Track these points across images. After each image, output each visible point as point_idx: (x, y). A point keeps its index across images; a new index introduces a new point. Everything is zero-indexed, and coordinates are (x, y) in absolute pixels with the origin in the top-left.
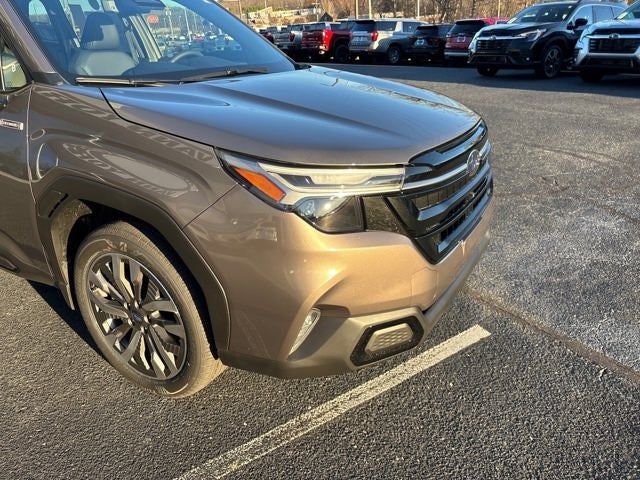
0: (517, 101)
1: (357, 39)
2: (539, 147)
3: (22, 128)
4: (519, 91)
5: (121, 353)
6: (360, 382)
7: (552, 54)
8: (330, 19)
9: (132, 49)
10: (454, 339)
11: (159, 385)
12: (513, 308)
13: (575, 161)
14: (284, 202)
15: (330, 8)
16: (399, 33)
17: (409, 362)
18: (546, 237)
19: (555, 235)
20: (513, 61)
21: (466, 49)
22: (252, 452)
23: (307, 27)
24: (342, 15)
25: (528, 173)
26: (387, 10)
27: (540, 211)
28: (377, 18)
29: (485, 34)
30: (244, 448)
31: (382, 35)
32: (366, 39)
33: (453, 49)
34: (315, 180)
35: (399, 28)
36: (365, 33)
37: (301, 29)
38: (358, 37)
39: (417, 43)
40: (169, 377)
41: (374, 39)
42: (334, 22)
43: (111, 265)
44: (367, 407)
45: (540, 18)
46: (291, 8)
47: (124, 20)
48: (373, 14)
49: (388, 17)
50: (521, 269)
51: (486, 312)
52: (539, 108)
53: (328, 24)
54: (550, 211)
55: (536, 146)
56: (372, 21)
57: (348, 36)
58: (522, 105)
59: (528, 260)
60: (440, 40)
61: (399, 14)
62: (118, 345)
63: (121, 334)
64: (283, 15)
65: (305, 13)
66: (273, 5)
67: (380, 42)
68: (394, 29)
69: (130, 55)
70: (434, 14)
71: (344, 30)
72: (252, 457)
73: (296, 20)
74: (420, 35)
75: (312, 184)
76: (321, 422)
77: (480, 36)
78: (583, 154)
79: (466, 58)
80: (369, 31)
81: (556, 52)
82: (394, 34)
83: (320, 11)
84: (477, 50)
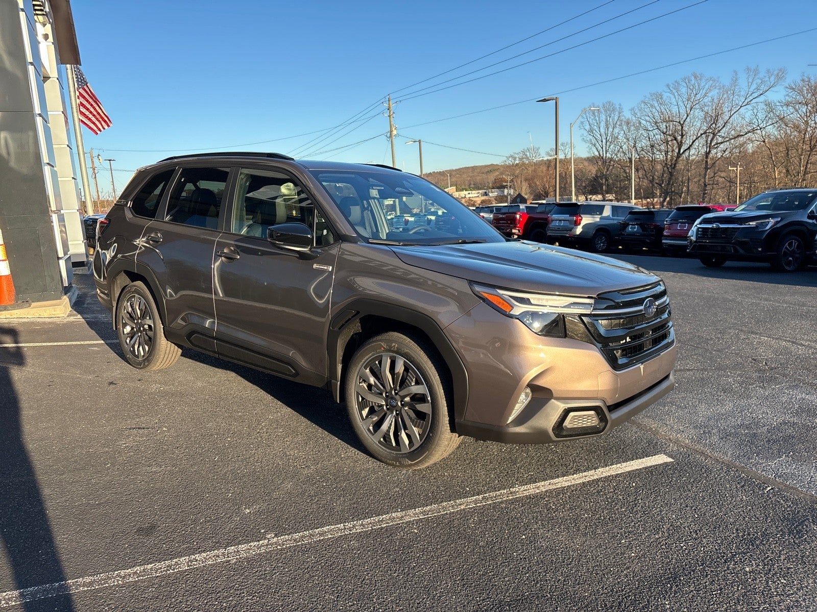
0: (742, 292)
1: (557, 223)
2: (756, 334)
3: (330, 270)
4: (747, 283)
5: (373, 435)
6: (558, 477)
7: (790, 245)
8: (524, 201)
9: (367, 224)
10: (640, 460)
11: (403, 457)
12: (699, 447)
13: (793, 348)
14: (512, 313)
15: (524, 188)
16: (607, 218)
17: (599, 470)
18: (743, 402)
19: (753, 401)
20: (741, 251)
21: (685, 238)
22: (476, 502)
23: (499, 209)
24: (538, 196)
25: (737, 354)
26: (594, 192)
27: (741, 384)
28: (581, 200)
29: (706, 221)
30: (469, 499)
31: (586, 220)
32: (567, 224)
33: (671, 237)
34: (532, 301)
35: (607, 212)
36: (567, 217)
37: (491, 212)
38: (558, 220)
39: (629, 229)
40: (413, 449)
41: (577, 223)
42: (528, 205)
43: (380, 363)
44: (563, 490)
45: (775, 206)
46: (477, 188)
47: (365, 202)
48: (577, 195)
49: (595, 199)
50: (711, 423)
51: (672, 447)
52: (766, 300)
53: (522, 206)
54: (753, 384)
55: (752, 333)
56: (576, 204)
57: (546, 219)
58: (748, 296)
59: (719, 417)
60: (656, 226)
61: (609, 197)
62: (371, 428)
63: (377, 418)
64: (468, 196)
65: (494, 194)
66: (456, 185)
67: (583, 227)
68: (601, 213)
69: (366, 229)
70: (653, 198)
71: (541, 213)
72: (476, 504)
73: (483, 202)
74: (631, 220)
75: (530, 304)
76: (526, 493)
77: (700, 223)
78: (803, 342)
79: (686, 247)
80: (571, 215)
81: (795, 244)
82: (600, 219)
83: (512, 191)
84: (697, 238)
